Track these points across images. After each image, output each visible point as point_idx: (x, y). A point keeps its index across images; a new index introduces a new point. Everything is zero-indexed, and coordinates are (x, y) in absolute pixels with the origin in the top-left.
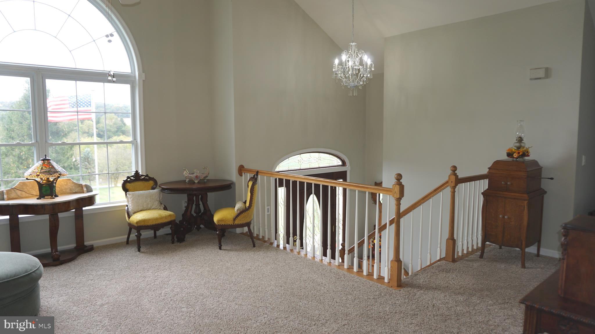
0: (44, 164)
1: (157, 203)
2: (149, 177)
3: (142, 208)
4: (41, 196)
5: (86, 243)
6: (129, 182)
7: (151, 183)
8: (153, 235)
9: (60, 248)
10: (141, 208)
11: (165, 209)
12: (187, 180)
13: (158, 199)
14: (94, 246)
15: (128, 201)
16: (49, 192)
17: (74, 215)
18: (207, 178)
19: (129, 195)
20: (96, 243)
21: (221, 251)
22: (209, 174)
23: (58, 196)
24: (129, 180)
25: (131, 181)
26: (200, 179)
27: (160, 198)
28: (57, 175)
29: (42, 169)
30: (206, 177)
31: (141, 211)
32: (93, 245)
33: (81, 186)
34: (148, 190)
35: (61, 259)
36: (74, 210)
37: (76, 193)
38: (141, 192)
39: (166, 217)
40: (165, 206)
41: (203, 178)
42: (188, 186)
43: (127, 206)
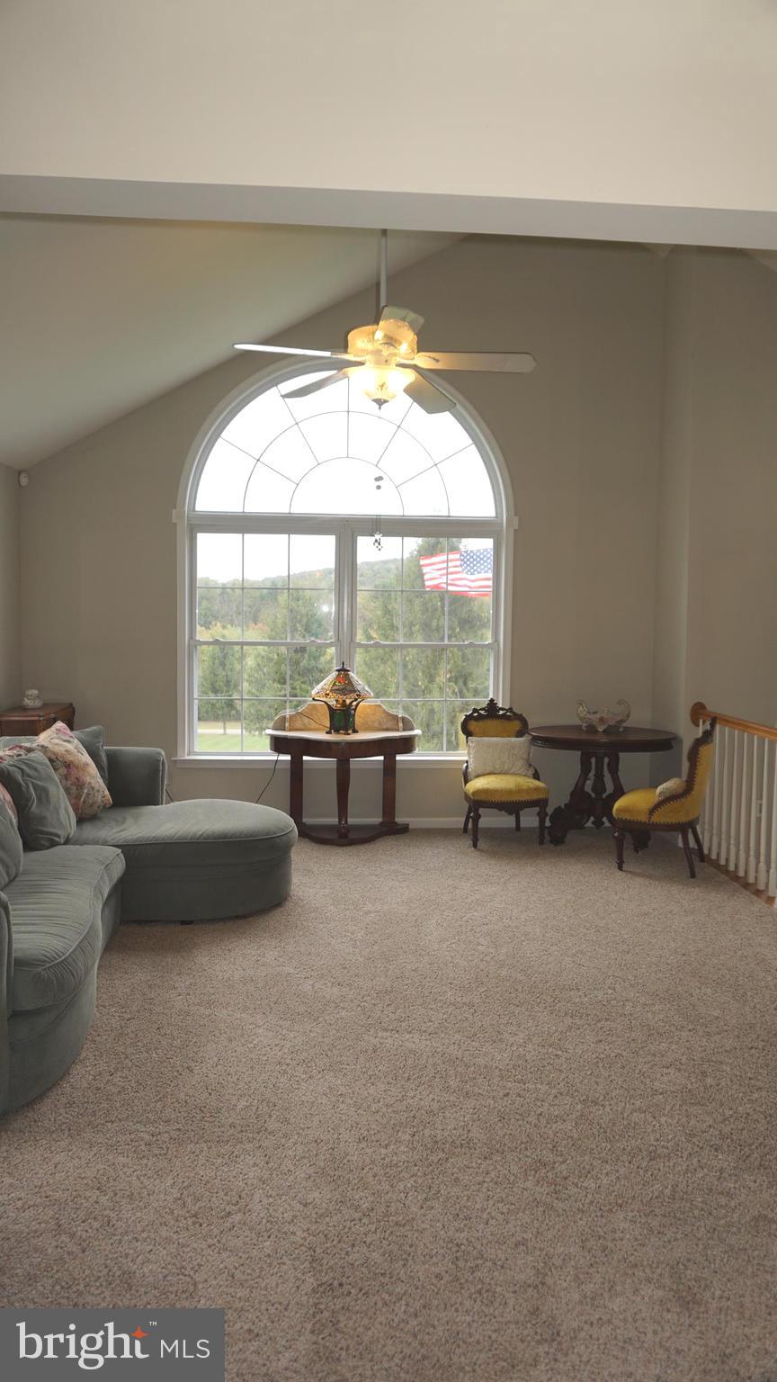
0: (338, 676)
1: (520, 763)
2: (514, 713)
3: (491, 769)
4: (334, 728)
5: (399, 820)
6: (476, 719)
7: (517, 725)
8: (514, 825)
9: (351, 821)
10: (489, 769)
11: (536, 776)
12: (585, 725)
13: (525, 756)
14: (411, 827)
15: (469, 754)
16: (342, 723)
17: (382, 767)
18: (624, 725)
19: (472, 742)
20: (415, 822)
21: (620, 873)
22: (628, 716)
23: (357, 732)
24: (476, 714)
25: (480, 717)
26: (609, 726)
27: (529, 753)
28: (354, 696)
29: (334, 685)
30: (622, 721)
31: (489, 774)
32: (408, 824)
33: (395, 718)
34: (509, 736)
35: (352, 835)
36: (382, 758)
37: (387, 730)
38: (494, 739)
39: (529, 791)
40: (536, 770)
41: (614, 723)
42: (584, 737)
43: (467, 762)
